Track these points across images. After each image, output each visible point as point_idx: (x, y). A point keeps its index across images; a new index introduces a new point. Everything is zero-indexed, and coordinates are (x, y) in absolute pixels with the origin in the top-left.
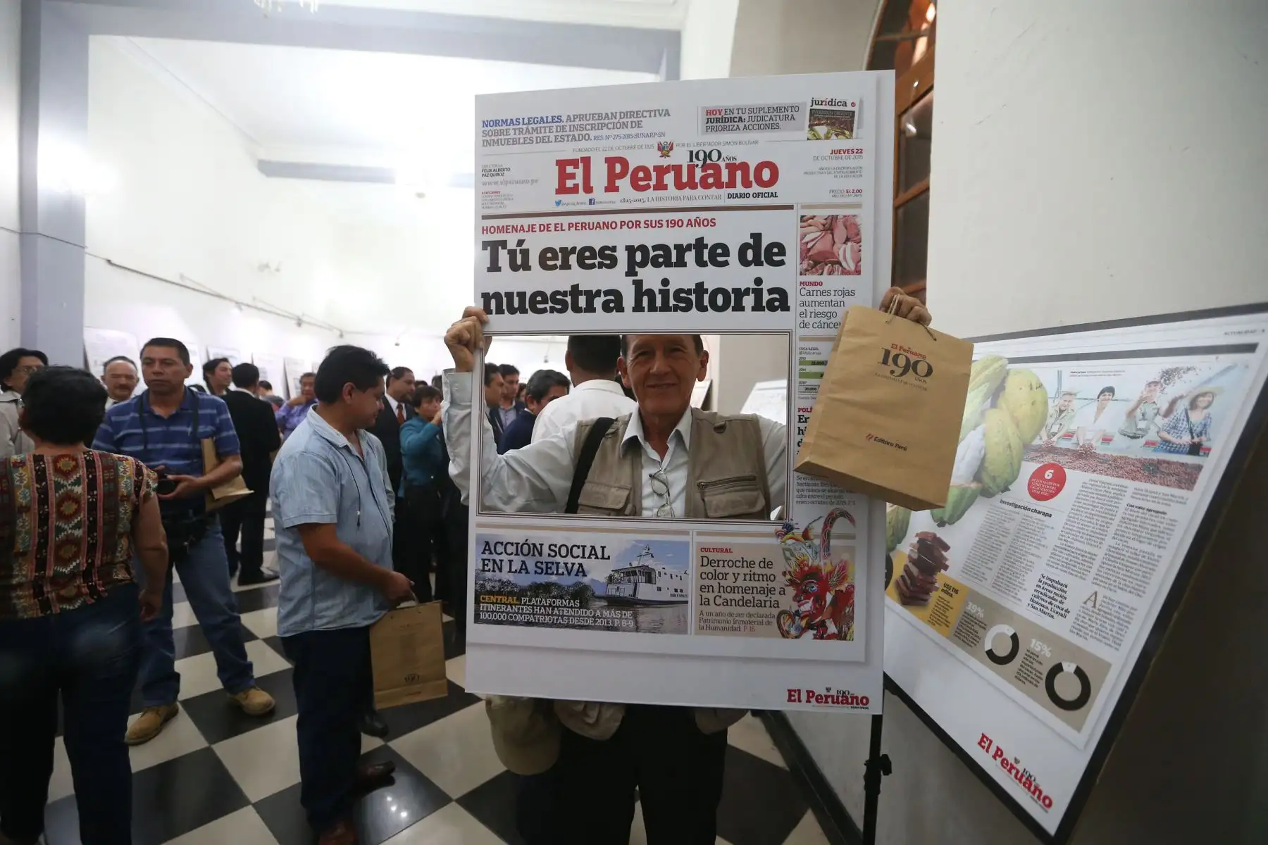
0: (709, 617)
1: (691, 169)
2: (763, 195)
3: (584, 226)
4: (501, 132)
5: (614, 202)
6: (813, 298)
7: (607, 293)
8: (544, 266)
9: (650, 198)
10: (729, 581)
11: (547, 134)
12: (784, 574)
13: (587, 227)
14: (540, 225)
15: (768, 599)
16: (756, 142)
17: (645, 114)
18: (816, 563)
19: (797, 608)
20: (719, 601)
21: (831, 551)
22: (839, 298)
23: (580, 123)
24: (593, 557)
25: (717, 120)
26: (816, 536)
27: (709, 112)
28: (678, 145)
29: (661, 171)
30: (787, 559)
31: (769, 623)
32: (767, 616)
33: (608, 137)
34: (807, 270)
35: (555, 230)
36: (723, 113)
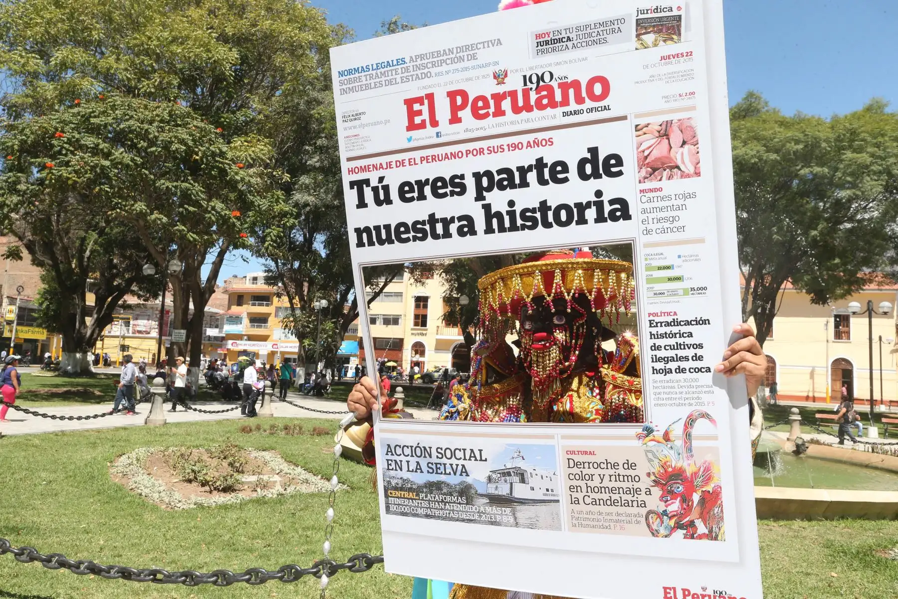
0: (581, 516)
1: (526, 93)
2: (596, 109)
3: (434, 158)
4: (355, 80)
5: (458, 133)
6: (656, 204)
7: (460, 219)
8: (404, 199)
9: (491, 125)
10: (596, 482)
11: (394, 76)
12: (649, 475)
13: (437, 159)
14: (396, 161)
15: (635, 498)
16: (585, 59)
17: (479, 46)
18: (679, 465)
19: (665, 508)
20: (588, 500)
21: (694, 452)
22: (680, 202)
23: (421, 63)
24: (473, 459)
25: (547, 43)
26: (678, 438)
27: (538, 36)
28: (511, 71)
29: (498, 98)
30: (650, 460)
31: (638, 522)
32: (635, 516)
33: (447, 72)
34: (645, 178)
35: (410, 165)
36: (551, 35)
